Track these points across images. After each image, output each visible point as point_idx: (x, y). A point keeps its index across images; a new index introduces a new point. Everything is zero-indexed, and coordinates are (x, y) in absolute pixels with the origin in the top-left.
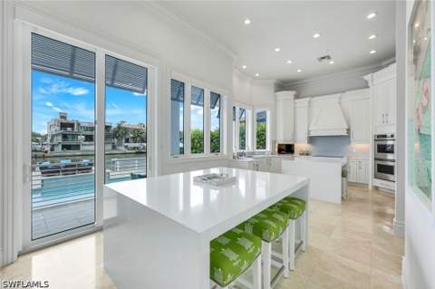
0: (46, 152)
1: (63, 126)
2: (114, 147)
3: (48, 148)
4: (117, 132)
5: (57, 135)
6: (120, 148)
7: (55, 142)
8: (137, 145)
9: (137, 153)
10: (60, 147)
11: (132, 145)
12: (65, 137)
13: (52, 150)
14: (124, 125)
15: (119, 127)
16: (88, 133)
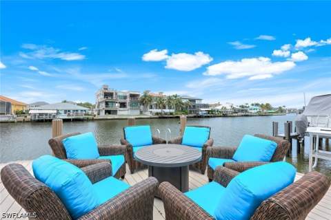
0: (95, 116)
1: (107, 95)
2: (141, 112)
3: (96, 113)
4: (144, 99)
5: (102, 102)
6: (146, 113)
7: (101, 108)
8: (159, 111)
9: (160, 118)
10: (104, 111)
11: (155, 111)
12: (107, 103)
13: (99, 114)
14: (150, 94)
15: (145, 96)
16: (123, 101)
